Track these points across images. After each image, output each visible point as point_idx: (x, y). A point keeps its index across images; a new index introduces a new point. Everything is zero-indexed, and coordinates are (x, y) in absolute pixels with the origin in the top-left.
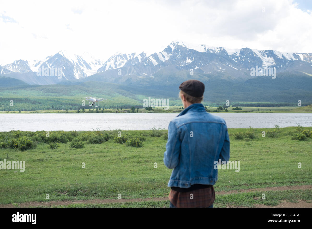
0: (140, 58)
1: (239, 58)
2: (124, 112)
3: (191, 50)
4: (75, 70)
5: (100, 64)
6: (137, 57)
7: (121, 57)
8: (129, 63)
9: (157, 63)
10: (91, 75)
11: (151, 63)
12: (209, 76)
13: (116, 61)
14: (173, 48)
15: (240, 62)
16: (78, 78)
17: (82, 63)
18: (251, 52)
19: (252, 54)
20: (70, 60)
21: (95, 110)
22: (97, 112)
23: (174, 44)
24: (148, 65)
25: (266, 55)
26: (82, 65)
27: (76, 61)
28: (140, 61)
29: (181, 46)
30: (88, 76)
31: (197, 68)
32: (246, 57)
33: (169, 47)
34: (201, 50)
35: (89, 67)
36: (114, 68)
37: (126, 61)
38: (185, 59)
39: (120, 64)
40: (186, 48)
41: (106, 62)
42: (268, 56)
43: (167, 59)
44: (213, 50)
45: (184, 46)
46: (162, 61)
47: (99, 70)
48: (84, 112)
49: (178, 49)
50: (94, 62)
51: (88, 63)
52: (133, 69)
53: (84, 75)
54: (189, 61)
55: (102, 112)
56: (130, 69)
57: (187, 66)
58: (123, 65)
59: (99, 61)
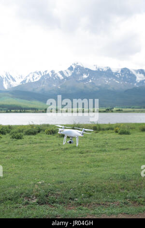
0: (50, 74)
1: (120, 74)
3: (86, 69)
4: (4, 82)
5: (22, 78)
6: (48, 74)
7: (37, 73)
8: (43, 78)
9: (63, 78)
10: (16, 86)
11: (59, 78)
12: (99, 87)
13: (34, 76)
14: (74, 67)
15: (121, 77)
16: (6, 88)
17: (9, 77)
18: (129, 70)
19: (129, 72)
23: (75, 64)
24: (56, 79)
25: (139, 73)
26: (9, 79)
27: (5, 76)
28: (50, 76)
29: (80, 66)
30: (14, 86)
31: (91, 81)
32: (125, 74)
33: (71, 66)
34: (94, 69)
35: (14, 80)
36: (32, 81)
37: (40, 76)
38: (83, 75)
39: (36, 78)
40: (83, 67)
41: (27, 77)
42: (140, 73)
43: (70, 75)
44: (102, 69)
45: (82, 66)
46: (66, 76)
47: (22, 82)
49: (77, 68)
50: (18, 77)
51: (13, 77)
52: (45, 81)
53: (11, 85)
54: (85, 76)
56: (44, 82)
57: (84, 80)
58: (38, 79)
59: (21, 76)
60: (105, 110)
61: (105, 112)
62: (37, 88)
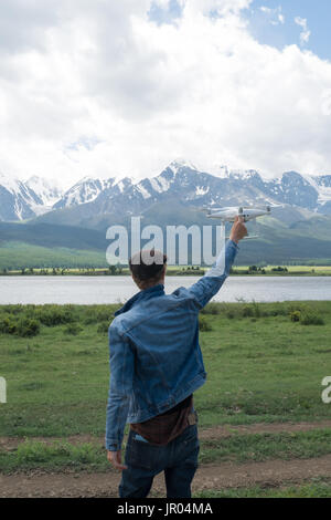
0: (121, 186)
1: (281, 188)
2: (99, 274)
3: (204, 174)
4: (16, 206)
5: (56, 196)
6: (117, 186)
7: (91, 184)
8: (104, 195)
9: (149, 195)
10: (42, 213)
11: (140, 194)
13: (83, 191)
14: (175, 171)
15: (282, 194)
16: (21, 219)
17: (28, 194)
18: (300, 178)
19: (302, 182)
20: (8, 189)
21: (50, 270)
22: (54, 274)
23: (176, 165)
24: (134, 198)
25: (323, 184)
26: (28, 198)
27: (18, 191)
28: (122, 191)
29: (189, 168)
30: (38, 215)
31: (213, 203)
32: (292, 186)
33: (168, 169)
34: (221, 175)
35: (38, 200)
36: (80, 203)
37: (99, 192)
38: (195, 189)
39: (90, 197)
40: (195, 171)
41: (67, 193)
42: (326, 186)
43: (165, 189)
44: (238, 175)
45: (192, 168)
46: (157, 192)
47: (55, 206)
48: (32, 273)
49: (183, 173)
50: (48, 193)
51: (37, 193)
52: (110, 203)
53: (31, 212)
54: (200, 192)
55: (62, 274)
56: (106, 205)
57: (197, 200)
58: (94, 197)
59: (56, 192)
60: (246, 268)
61: (246, 273)
62: (91, 219)
